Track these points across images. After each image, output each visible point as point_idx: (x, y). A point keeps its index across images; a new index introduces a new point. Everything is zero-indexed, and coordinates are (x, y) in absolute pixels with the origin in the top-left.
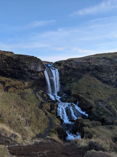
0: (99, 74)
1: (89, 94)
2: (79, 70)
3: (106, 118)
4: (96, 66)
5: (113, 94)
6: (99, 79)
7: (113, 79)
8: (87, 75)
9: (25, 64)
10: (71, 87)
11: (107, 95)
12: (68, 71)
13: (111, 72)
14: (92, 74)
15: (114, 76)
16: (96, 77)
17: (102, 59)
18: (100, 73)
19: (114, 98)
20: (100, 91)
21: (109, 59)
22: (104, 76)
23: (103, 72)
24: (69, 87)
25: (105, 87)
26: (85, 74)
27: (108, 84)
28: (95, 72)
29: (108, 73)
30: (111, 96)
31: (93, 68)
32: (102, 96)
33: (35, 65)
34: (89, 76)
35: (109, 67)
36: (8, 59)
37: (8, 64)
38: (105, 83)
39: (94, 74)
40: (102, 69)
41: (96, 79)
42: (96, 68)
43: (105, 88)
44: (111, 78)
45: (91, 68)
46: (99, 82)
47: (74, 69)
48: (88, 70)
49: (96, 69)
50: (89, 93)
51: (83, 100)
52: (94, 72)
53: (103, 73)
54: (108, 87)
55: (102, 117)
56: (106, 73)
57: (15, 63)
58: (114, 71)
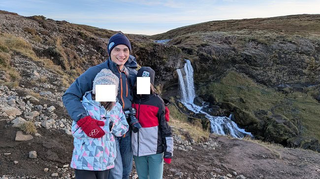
0: (251, 70)
1: (243, 102)
2: (221, 61)
3: (287, 139)
4: (246, 55)
5: (277, 102)
6: (252, 77)
7: (273, 78)
8: (232, 70)
9: (163, 58)
10: (211, 89)
11: (268, 104)
12: (206, 64)
13: (268, 65)
14: (240, 68)
15: (273, 72)
16: (247, 74)
17: (249, 41)
18: (253, 67)
19: (279, 108)
20: (258, 97)
21: (262, 44)
22: (259, 71)
23: (257, 66)
24: (205, 89)
25: (263, 90)
26: (229, 68)
27: (267, 85)
28: (245, 65)
29: (264, 68)
30: (274, 104)
31: (242, 58)
32: (262, 105)
33: (174, 60)
34: (236, 71)
35: (265, 58)
36: (141, 52)
37: (142, 60)
38: (262, 83)
39: (243, 69)
40: (256, 61)
41: (246, 76)
42: (245, 59)
43: (263, 92)
44: (270, 75)
45: (238, 59)
46: (252, 83)
47: (214, 60)
48: (234, 62)
49: (246, 61)
50: (244, 100)
51: (238, 112)
52: (243, 65)
53: (257, 68)
54: (266, 90)
55: (283, 138)
56: (262, 68)
57: (150, 59)
58: (272, 65)
